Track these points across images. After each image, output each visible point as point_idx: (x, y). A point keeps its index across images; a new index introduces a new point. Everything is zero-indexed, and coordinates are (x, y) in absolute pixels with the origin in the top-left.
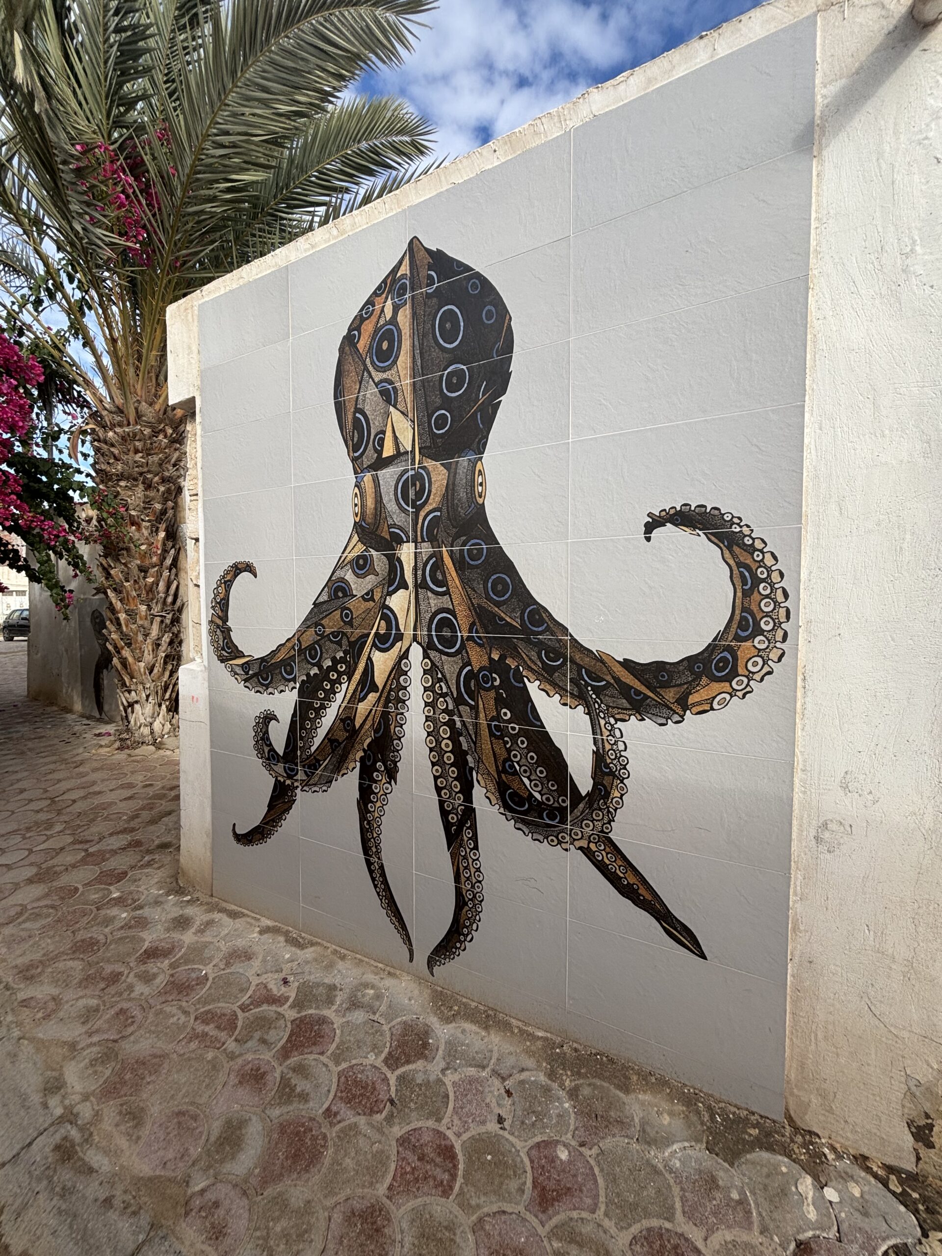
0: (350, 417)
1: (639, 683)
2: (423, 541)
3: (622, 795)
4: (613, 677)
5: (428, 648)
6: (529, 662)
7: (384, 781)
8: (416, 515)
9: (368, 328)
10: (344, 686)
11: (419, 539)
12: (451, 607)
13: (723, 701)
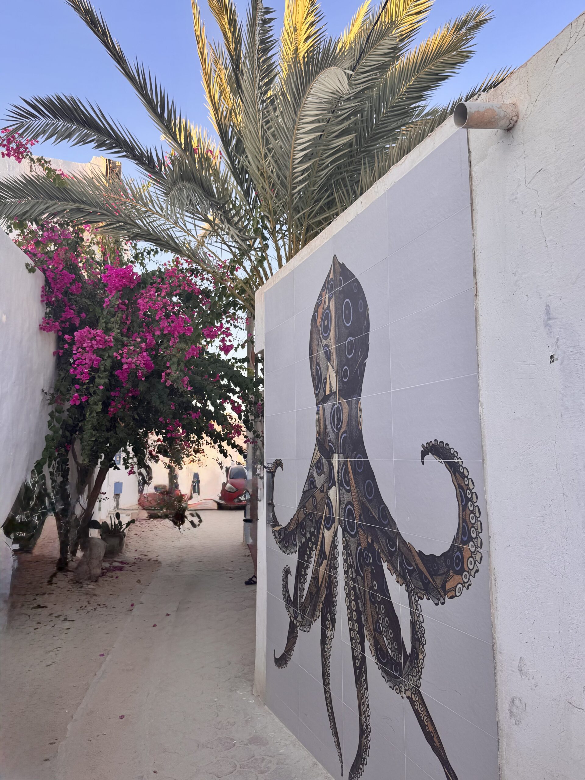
0: (315, 367)
1: (426, 570)
2: (341, 453)
3: (424, 657)
4: (416, 564)
5: (344, 530)
6: (383, 547)
7: (330, 629)
8: (338, 433)
9: (320, 310)
10: (314, 552)
11: (339, 453)
12: (352, 501)
13: (460, 589)
